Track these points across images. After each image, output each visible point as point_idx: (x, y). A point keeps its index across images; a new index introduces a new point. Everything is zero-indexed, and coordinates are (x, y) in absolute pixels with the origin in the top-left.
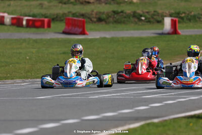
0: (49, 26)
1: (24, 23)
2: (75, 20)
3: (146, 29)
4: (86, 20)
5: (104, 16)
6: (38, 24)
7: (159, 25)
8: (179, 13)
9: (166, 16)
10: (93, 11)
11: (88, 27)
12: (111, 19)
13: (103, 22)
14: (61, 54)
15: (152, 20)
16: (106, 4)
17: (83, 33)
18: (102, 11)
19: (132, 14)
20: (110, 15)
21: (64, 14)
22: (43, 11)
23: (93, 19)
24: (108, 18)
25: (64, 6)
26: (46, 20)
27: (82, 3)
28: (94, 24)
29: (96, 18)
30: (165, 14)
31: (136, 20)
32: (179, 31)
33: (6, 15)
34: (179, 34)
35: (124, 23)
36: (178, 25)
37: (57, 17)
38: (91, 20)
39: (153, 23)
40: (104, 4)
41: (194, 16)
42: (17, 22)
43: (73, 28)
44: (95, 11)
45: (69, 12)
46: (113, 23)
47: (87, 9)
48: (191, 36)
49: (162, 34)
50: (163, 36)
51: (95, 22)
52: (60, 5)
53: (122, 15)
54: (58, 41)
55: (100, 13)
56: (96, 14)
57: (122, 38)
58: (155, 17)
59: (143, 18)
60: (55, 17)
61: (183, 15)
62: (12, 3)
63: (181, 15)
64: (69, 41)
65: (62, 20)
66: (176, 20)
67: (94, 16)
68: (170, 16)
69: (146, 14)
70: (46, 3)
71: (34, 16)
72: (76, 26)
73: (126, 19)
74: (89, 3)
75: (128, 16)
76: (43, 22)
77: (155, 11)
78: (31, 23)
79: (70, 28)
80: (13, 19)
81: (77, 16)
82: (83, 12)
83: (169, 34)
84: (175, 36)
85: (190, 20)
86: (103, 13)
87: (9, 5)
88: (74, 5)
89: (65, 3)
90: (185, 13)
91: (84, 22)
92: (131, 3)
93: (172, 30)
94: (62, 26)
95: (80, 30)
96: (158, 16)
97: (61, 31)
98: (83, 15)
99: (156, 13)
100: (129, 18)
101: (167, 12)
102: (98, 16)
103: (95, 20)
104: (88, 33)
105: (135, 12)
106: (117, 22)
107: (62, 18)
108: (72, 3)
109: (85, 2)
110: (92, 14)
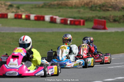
0: (84, 24)
1: (69, 22)
2: (100, 21)
4: (107, 21)
5: (117, 19)
6: (77, 23)
10: (110, 15)
11: (107, 25)
12: (122, 20)
13: (117, 22)
16: (119, 11)
17: (104, 28)
18: (116, 15)
20: (121, 17)
21: (93, 17)
22: (80, 15)
24: (120, 20)
25: (93, 12)
26: (82, 20)
27: (104, 10)
28: (111, 23)
33: (57, 17)
38: (109, 21)
40: (117, 11)
42: (64, 22)
43: (99, 26)
44: (112, 15)
45: (96, 16)
47: (107, 14)
52: (91, 11)
54: (89, 33)
56: (113, 17)
60: (87, 18)
62: (61, 10)
65: (91, 21)
67: (112, 18)
70: (82, 10)
71: (74, 18)
72: (100, 24)
74: (108, 10)
76: (80, 22)
78: (72, 22)
79: (97, 25)
80: (62, 20)
81: (101, 19)
82: (105, 16)
86: (117, 17)
87: (59, 12)
88: (100, 11)
89: (94, 10)
91: (105, 22)
94: (92, 24)
95: (103, 27)
97: (91, 27)
98: (104, 18)
102: (114, 18)
103: (112, 21)
104: (107, 28)
108: (98, 10)
109: (106, 10)
110: (110, 17)
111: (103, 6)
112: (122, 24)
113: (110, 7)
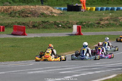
0: (3, 30)
2: (19, 27)
3: (62, 32)
4: (26, 26)
5: (36, 25)
7: (70, 29)
8: (82, 23)
9: (74, 24)
10: (30, 21)
12: (41, 26)
13: (36, 28)
14: (10, 47)
15: (66, 26)
16: (38, 17)
17: (24, 34)
19: (54, 23)
20: (40, 23)
21: (12, 23)
23: (30, 26)
24: (39, 25)
26: (2, 27)
27: (23, 17)
28: (30, 29)
29: (32, 25)
30: (73, 23)
31: (56, 27)
32: (82, 33)
34: (82, 35)
35: (49, 28)
36: (81, 30)
37: (8, 25)
38: (29, 27)
39: (66, 28)
40: (36, 17)
41: (91, 24)
43: (18, 31)
45: (16, 22)
46: (42, 29)
47: (26, 20)
48: (89, 36)
49: (72, 35)
50: (72, 36)
51: (31, 28)
52: (10, 17)
53: (48, 24)
54: (9, 39)
55: (34, 22)
56: (32, 23)
57: (48, 37)
58: (68, 25)
59: (60, 25)
61: (84, 23)
63: (83, 24)
64: (15, 39)
65: (11, 27)
66: (80, 26)
68: (77, 24)
69: (62, 23)
70: (1, 16)
73: (50, 26)
74: (27, 16)
75: (51, 24)
77: (67, 21)
79: (16, 31)
81: (20, 25)
82: (24, 22)
83: (76, 35)
84: (80, 36)
85: (88, 26)
86: (36, 22)
88: (19, 18)
89: (13, 17)
90: (85, 22)
91: (24, 28)
92: (53, 16)
93: (78, 33)
94: (11, 30)
95: (23, 32)
96: (70, 24)
98: (24, 24)
99: (68, 22)
100: (52, 25)
101: (75, 22)
103: (31, 26)
104: (27, 34)
105: (55, 22)
106: (45, 28)
107: (12, 26)
109: (25, 16)
111: (23, 12)
112: (41, 29)
113: (29, 14)
